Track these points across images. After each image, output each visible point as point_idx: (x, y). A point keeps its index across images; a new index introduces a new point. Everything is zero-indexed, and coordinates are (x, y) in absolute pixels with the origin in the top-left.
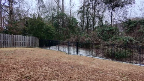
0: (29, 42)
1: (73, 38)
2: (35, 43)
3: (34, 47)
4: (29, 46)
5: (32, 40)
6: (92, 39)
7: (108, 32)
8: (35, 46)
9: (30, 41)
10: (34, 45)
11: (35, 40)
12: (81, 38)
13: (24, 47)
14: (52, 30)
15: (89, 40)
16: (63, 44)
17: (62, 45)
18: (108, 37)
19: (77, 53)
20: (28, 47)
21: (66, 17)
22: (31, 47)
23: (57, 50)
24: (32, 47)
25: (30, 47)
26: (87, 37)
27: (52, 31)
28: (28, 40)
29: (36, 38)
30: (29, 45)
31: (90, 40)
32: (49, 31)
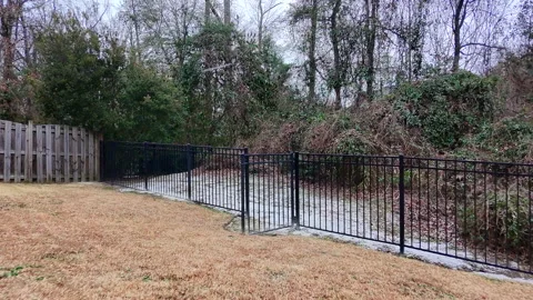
0: (40, 156)
1: (271, 135)
2: (75, 159)
3: (71, 180)
4: (40, 176)
5: (58, 142)
6: (370, 140)
7: (455, 98)
8: (76, 174)
9: (49, 146)
10: (72, 171)
11: (75, 144)
12: (310, 133)
13: (12, 181)
14: (167, 96)
15: (359, 144)
16: (220, 166)
17: (217, 168)
18: (455, 126)
19: (296, 219)
20: (35, 180)
21: (240, 42)
22: (54, 180)
23: (185, 196)
24: (57, 179)
25: (45, 181)
26: (347, 127)
27: (166, 102)
28: (35, 145)
29: (83, 133)
30: (40, 170)
31: (365, 140)
32: (148, 98)
